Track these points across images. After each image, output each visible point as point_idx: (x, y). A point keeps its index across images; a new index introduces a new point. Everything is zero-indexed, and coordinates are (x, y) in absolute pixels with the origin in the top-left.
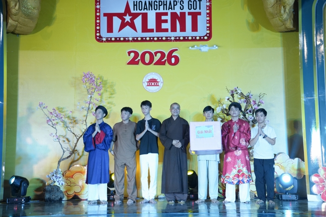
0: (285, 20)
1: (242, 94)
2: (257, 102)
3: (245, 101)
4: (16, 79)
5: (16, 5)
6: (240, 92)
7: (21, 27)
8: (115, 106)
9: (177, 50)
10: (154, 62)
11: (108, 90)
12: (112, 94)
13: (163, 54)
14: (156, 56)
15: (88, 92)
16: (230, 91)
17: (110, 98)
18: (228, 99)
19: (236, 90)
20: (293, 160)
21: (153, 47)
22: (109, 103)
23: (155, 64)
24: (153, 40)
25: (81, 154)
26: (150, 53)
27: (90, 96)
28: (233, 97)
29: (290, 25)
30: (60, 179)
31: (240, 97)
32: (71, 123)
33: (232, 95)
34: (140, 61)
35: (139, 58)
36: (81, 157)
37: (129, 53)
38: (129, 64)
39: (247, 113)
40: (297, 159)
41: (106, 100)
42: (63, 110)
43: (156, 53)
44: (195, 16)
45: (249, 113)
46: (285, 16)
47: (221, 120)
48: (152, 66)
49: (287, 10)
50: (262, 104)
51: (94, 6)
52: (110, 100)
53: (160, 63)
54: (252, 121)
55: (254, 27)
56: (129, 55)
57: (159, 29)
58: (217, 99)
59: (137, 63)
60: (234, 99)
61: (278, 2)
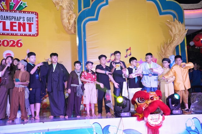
0: (70, 30)
9: (21, 40)
10: (9, 45)
13: (14, 42)
16: (46, 60)
19: (49, 60)
21: (9, 38)
23: (10, 46)
24: (9, 35)
26: (7, 41)
29: (73, 31)
34: (2, 44)
43: (10, 41)
44: (30, 25)
46: (70, 28)
48: (8, 47)
49: (71, 26)
53: (12, 46)
55: (58, 31)
57: (12, 29)
61: (67, 21)
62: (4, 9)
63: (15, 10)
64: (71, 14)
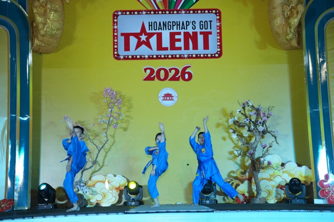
1: (253, 106)
2: (266, 115)
3: (256, 113)
4: (40, 95)
5: (44, 28)
6: (251, 105)
7: (45, 47)
8: (132, 119)
9: (190, 67)
10: (169, 78)
11: (126, 104)
12: (129, 108)
13: (177, 71)
14: (170, 72)
15: (109, 106)
16: (242, 104)
17: (128, 111)
18: (240, 112)
19: (248, 103)
20: (300, 168)
21: (168, 64)
22: (127, 117)
23: (169, 80)
25: (101, 164)
26: (165, 70)
27: (110, 110)
28: (244, 110)
29: (294, 43)
30: (84, 188)
31: (250, 109)
32: (92, 136)
33: (244, 108)
34: (156, 77)
35: (155, 74)
36: (101, 167)
37: (145, 70)
38: (145, 80)
39: (258, 124)
40: (304, 167)
41: (124, 113)
42: (84, 124)
43: (170, 70)
45: (259, 124)
46: (290, 36)
47: (232, 131)
48: (167, 81)
49: (292, 30)
50: (271, 116)
51: (112, 26)
52: (128, 114)
53: (174, 78)
54: (262, 132)
55: (261, 45)
56: (145, 72)
58: (229, 111)
59: (153, 79)
60: (245, 112)
61: (284, 23)
62: (159, 10)
63: (178, 8)
64: (294, 5)
